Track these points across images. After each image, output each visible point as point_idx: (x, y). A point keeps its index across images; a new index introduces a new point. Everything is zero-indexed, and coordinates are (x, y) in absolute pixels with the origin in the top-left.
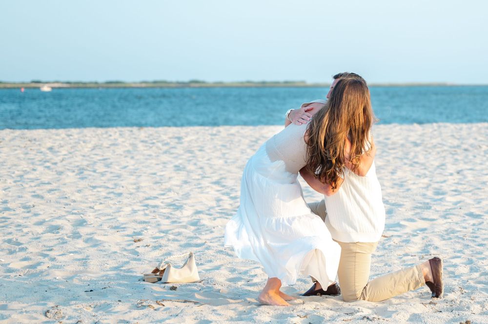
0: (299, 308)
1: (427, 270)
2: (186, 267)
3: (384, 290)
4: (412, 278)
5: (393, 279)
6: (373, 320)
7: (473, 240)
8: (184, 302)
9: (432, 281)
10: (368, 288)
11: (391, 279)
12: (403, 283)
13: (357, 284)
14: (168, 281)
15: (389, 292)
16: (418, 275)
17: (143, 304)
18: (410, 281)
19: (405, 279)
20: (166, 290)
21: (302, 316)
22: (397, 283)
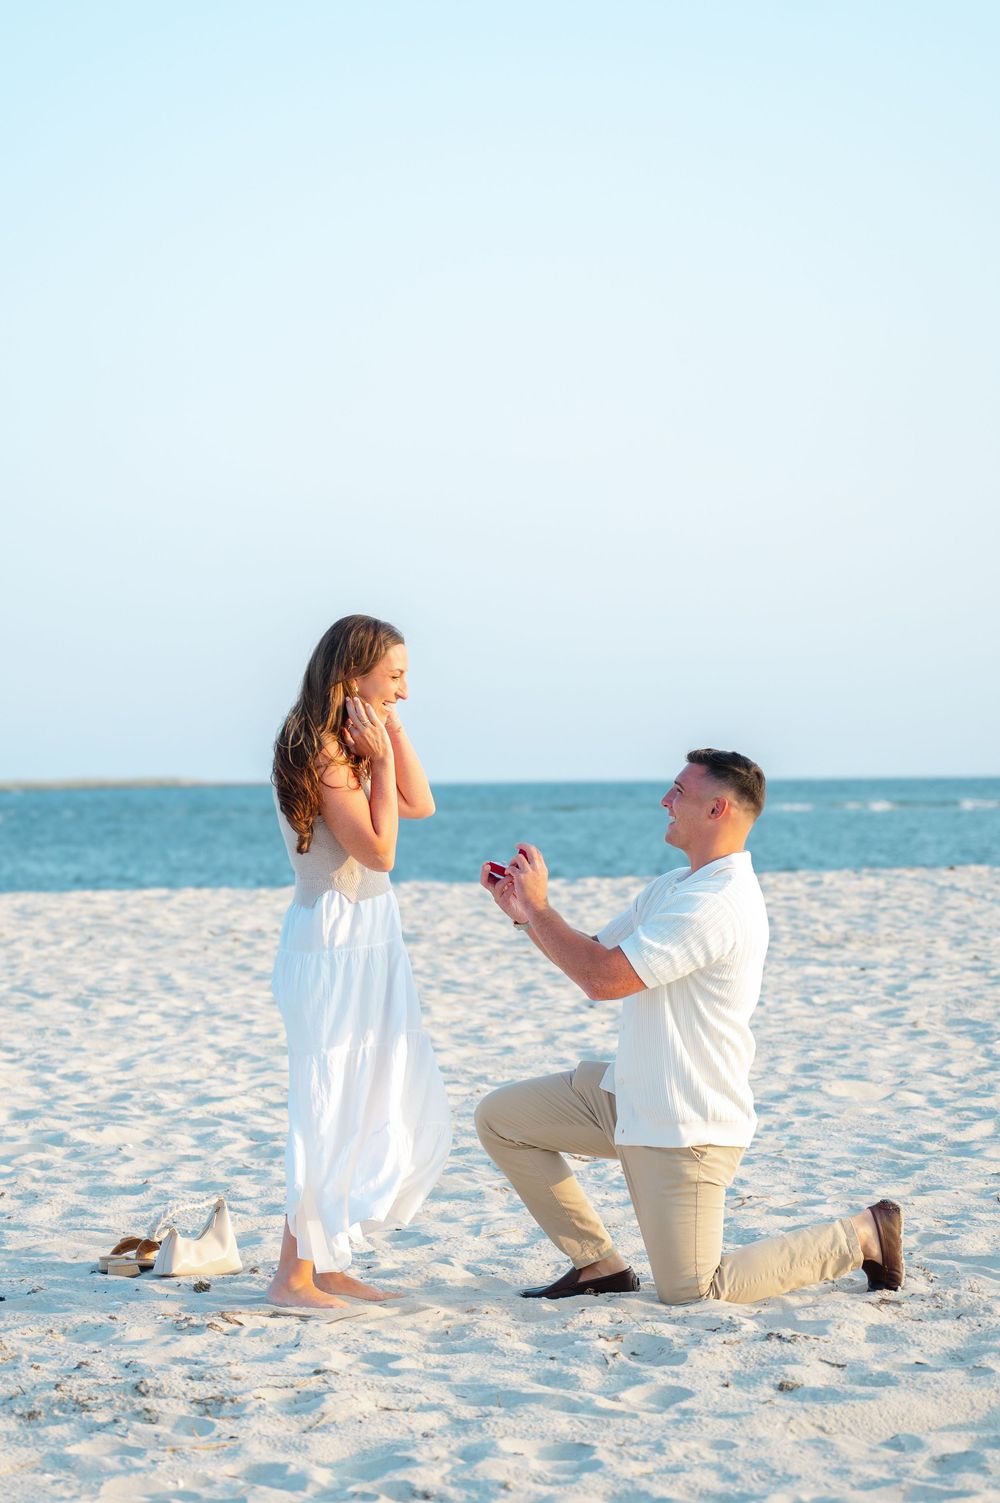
0: (576, 1321)
1: (866, 1232)
2: (209, 1236)
3: (767, 1275)
4: (832, 1247)
5: (786, 1251)
6: (794, 1340)
7: (811, 1164)
8: (271, 1316)
9: (879, 1260)
10: (726, 1270)
11: (782, 1250)
12: (812, 1260)
13: (700, 1260)
14: (174, 1271)
15: (776, 1280)
16: (847, 1240)
17: (191, 1322)
18: (828, 1255)
19: (815, 1251)
20: (183, 1291)
21: (610, 1338)
22: (797, 1259)
